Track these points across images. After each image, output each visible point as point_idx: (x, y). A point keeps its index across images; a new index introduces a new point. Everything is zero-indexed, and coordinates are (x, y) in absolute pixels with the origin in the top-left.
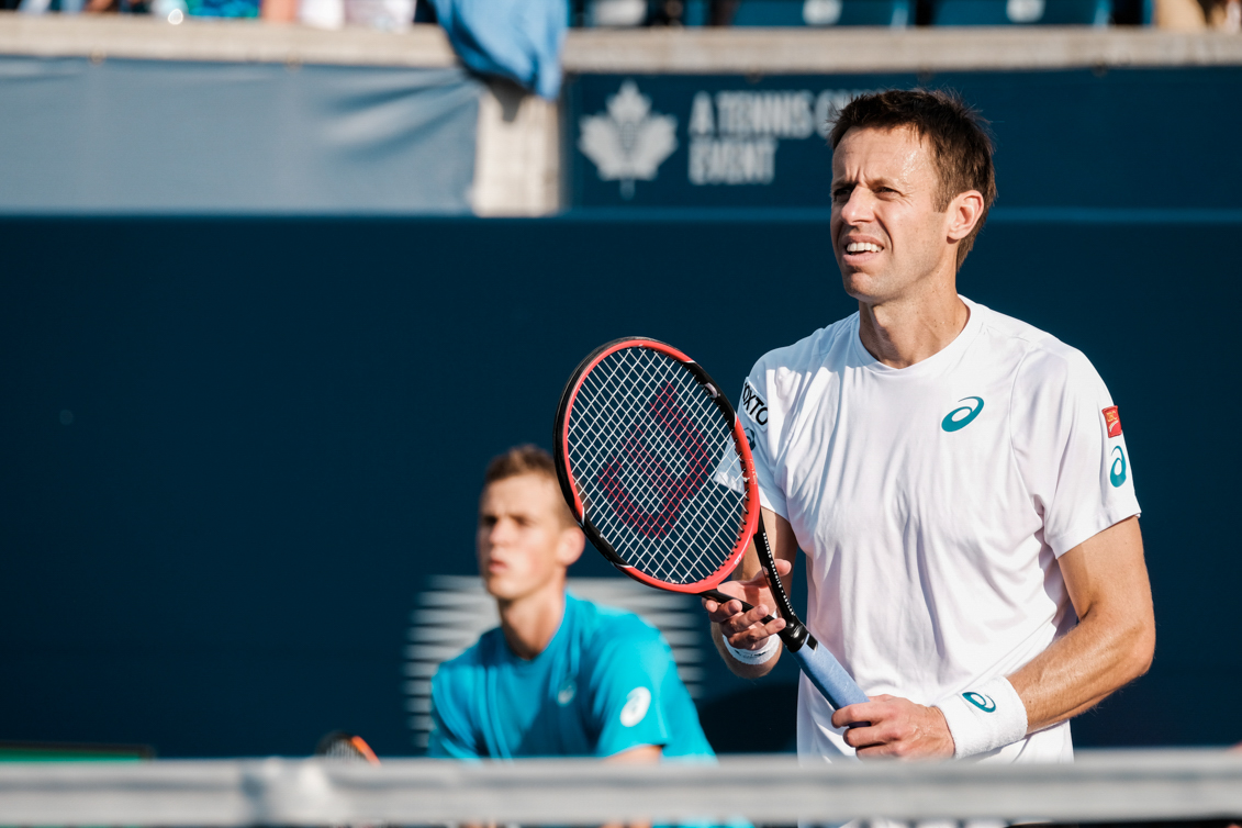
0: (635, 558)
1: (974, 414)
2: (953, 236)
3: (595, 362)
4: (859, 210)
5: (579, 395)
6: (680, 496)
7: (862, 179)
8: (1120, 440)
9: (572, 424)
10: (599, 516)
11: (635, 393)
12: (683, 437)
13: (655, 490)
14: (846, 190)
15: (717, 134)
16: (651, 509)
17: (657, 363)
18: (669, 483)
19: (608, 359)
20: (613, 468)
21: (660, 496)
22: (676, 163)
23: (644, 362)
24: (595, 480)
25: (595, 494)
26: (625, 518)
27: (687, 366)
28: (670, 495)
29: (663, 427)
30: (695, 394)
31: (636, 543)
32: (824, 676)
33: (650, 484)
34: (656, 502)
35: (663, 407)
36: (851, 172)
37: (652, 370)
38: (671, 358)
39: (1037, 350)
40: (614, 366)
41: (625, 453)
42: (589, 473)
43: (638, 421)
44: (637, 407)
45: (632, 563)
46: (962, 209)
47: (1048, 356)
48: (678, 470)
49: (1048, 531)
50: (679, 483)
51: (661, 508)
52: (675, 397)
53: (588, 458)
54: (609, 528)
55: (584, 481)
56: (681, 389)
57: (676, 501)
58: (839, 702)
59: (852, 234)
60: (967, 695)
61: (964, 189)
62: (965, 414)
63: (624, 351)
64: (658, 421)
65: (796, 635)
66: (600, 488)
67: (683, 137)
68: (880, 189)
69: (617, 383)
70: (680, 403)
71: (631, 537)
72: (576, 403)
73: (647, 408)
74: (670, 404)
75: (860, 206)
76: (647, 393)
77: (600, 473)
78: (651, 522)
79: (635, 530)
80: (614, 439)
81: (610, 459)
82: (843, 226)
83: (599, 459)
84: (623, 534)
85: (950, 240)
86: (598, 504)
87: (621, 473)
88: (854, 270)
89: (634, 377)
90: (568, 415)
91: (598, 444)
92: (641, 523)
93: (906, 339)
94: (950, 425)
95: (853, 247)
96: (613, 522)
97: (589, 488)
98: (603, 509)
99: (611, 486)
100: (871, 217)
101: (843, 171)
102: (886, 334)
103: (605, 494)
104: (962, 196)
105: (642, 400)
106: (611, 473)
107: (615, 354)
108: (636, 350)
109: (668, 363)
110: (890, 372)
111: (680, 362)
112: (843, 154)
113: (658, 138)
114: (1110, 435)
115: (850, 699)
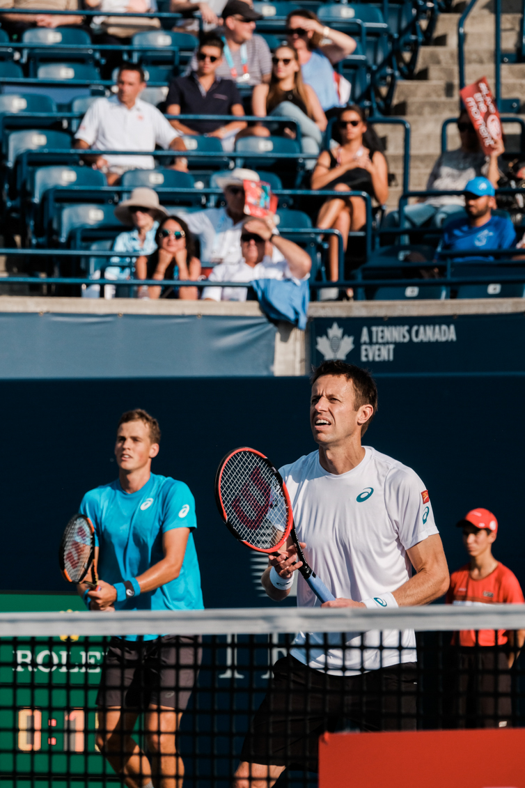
0: (246, 538)
1: (370, 495)
2: (360, 422)
3: (230, 457)
4: (322, 406)
5: (224, 470)
6: (263, 513)
7: (324, 394)
8: (429, 504)
9: (221, 482)
10: (232, 520)
11: (245, 470)
12: (263, 488)
13: (253, 509)
14: (318, 398)
15: (371, 343)
16: (252, 518)
17: (253, 458)
18: (259, 507)
19: (234, 456)
20: (237, 500)
21: (255, 512)
22: (355, 353)
23: (248, 458)
24: (230, 505)
25: (231, 511)
26: (242, 521)
27: (264, 460)
28: (259, 512)
29: (256, 485)
30: (268, 471)
31: (246, 531)
32: (319, 589)
33: (251, 507)
34: (254, 515)
35: (255, 476)
36: (320, 391)
37: (251, 461)
38: (258, 456)
39: (394, 468)
40: (237, 459)
41: (242, 494)
42: (228, 502)
43: (246, 481)
44: (246, 476)
45: (245, 539)
46: (364, 412)
47: (399, 470)
48: (262, 502)
49: (401, 538)
50: (262, 507)
51: (256, 517)
52: (260, 472)
53: (228, 496)
54: (236, 525)
55: (226, 505)
56: (262, 469)
57: (261, 515)
58: (324, 599)
59: (319, 416)
60: (376, 599)
61: (365, 403)
62: (366, 494)
63: (240, 453)
64: (254, 482)
65: (308, 572)
66: (233, 508)
67: (357, 344)
68: (332, 399)
69: (238, 466)
70: (262, 475)
71: (244, 529)
72: (223, 474)
73: (250, 476)
74: (258, 475)
75: (323, 405)
76: (250, 470)
77: (232, 502)
78: (252, 523)
79: (246, 526)
80: (237, 488)
81: (236, 497)
82: (316, 413)
83: (232, 497)
84: (242, 527)
85: (359, 424)
86: (232, 515)
87: (240, 503)
88: (319, 432)
89: (244, 463)
90: (220, 479)
91: (231, 490)
92: (248, 523)
93: (339, 465)
94: (360, 499)
95: (319, 422)
96: (238, 522)
97: (228, 508)
98: (234, 517)
99: (236, 508)
100: (327, 410)
101: (316, 391)
102: (331, 462)
103: (235, 511)
104: (364, 406)
105: (247, 473)
106: (236, 503)
107: (237, 454)
108: (245, 452)
109: (257, 458)
110: (333, 477)
111: (261, 458)
112: (316, 385)
113: (347, 344)
114: (424, 503)
115: (329, 599)
